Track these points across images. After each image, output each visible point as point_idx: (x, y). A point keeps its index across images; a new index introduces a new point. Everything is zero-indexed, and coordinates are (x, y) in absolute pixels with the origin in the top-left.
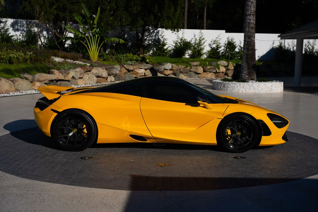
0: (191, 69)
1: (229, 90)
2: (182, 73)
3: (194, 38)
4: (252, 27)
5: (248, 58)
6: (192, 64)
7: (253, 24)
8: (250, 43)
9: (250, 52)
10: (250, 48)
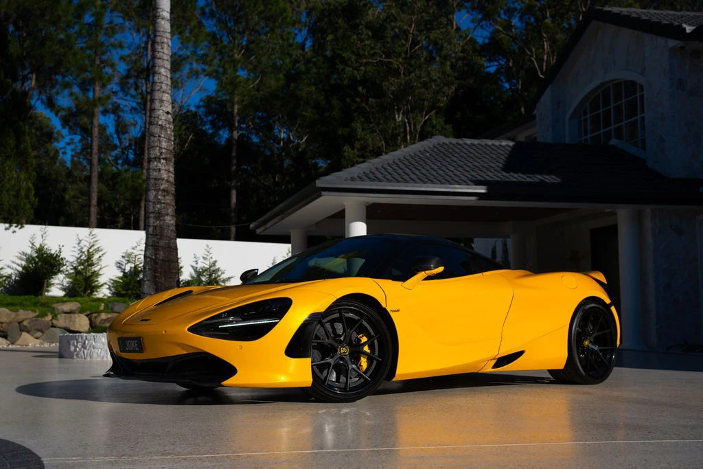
0: (54, 321)
2: (28, 332)
3: (77, 246)
4: (164, 190)
5: (155, 271)
6: (59, 308)
7: (167, 181)
8: (162, 232)
9: (161, 255)
10: (162, 243)
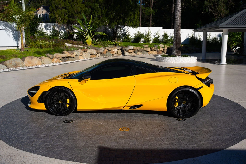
0: (144, 49)
1: (166, 61)
2: (139, 52)
3: (145, 32)
4: (179, 25)
5: (176, 43)
6: (145, 46)
7: (179, 23)
8: (178, 35)
9: (178, 40)
10: (178, 37)
